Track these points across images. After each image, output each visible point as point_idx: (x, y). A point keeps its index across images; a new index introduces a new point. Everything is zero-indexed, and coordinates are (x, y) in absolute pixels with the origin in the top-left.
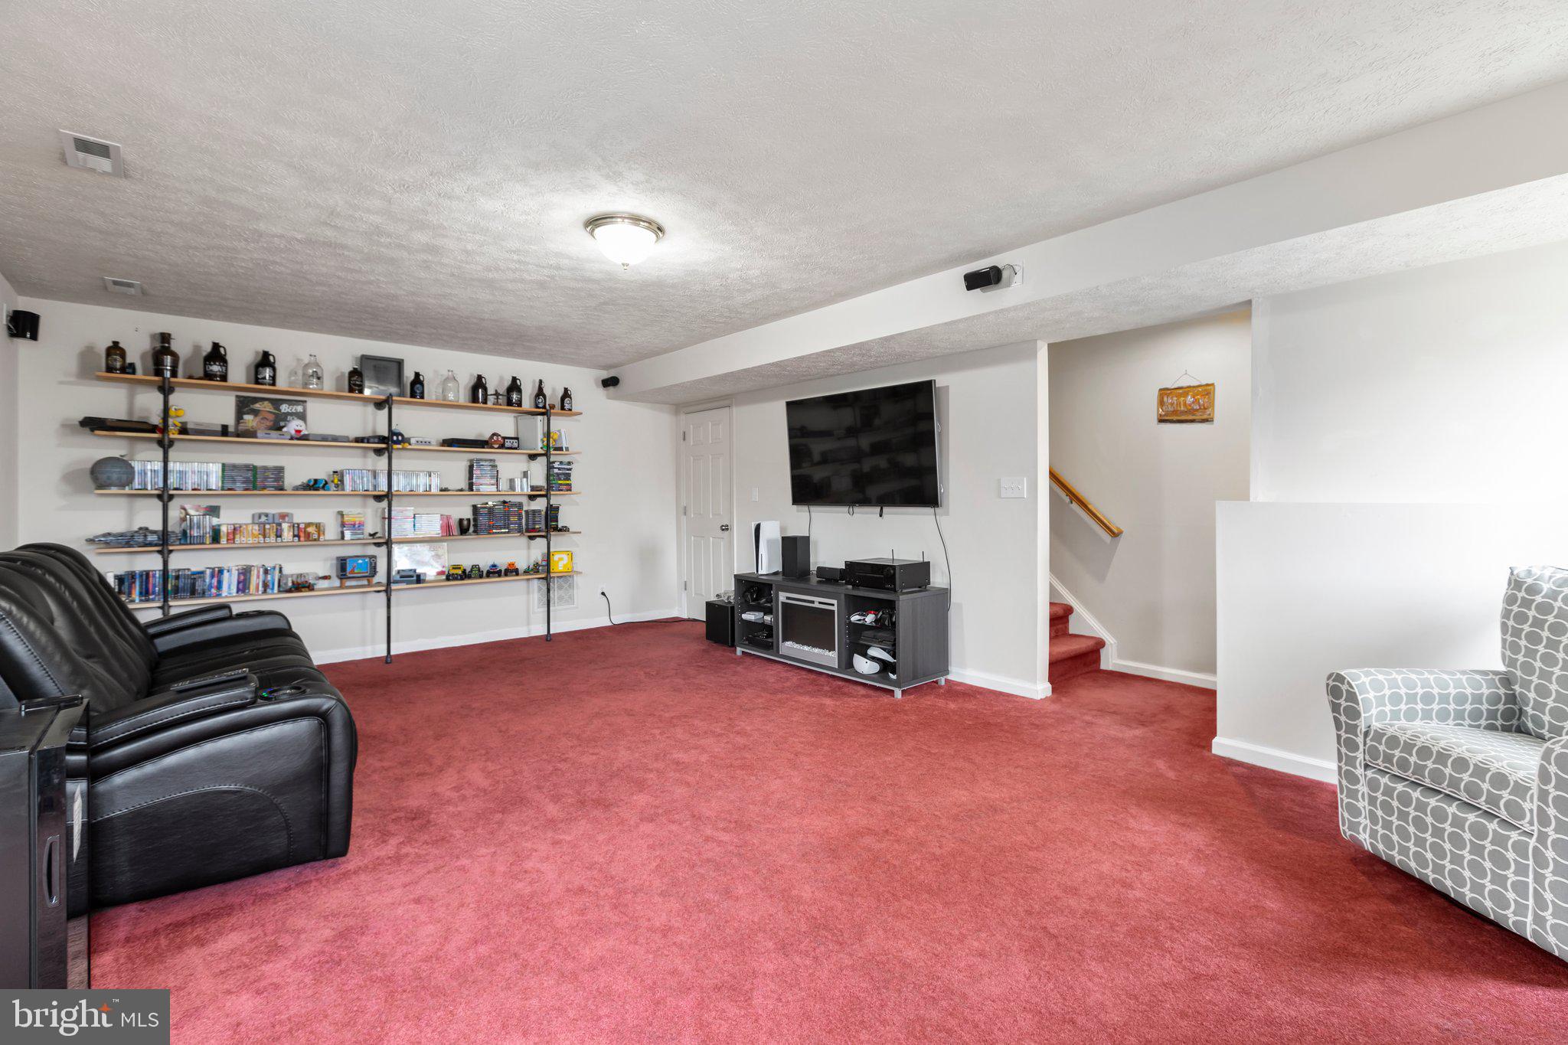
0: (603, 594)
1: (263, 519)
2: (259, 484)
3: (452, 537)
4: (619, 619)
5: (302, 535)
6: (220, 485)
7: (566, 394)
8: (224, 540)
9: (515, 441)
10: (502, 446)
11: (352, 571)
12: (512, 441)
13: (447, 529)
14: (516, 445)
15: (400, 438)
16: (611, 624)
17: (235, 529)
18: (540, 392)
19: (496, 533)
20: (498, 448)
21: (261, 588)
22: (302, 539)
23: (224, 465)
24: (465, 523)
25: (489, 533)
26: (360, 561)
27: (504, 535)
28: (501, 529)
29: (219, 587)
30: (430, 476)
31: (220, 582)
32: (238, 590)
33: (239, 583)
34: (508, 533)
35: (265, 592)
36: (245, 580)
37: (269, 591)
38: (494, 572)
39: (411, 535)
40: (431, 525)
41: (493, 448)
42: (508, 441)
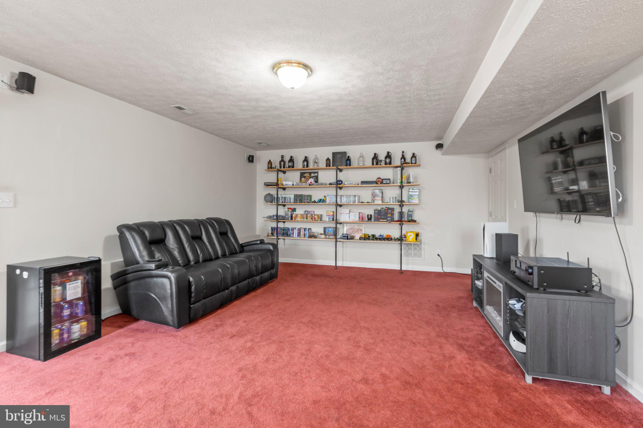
0: (438, 255)
1: (306, 212)
2: (303, 201)
3: (363, 222)
4: (447, 270)
5: (313, 218)
6: (294, 201)
7: (414, 156)
8: (293, 219)
9: (388, 180)
10: (382, 183)
11: (328, 233)
12: (386, 180)
13: (361, 219)
14: (388, 182)
15: (340, 182)
16: (442, 271)
17: (296, 216)
18: (403, 157)
19: (381, 221)
20: (380, 184)
21: (303, 236)
22: (313, 220)
23: (294, 195)
24: (369, 216)
25: (378, 221)
26: (330, 229)
27: (384, 222)
28: (384, 219)
29: (293, 234)
30: (355, 197)
31: (293, 232)
32: (298, 236)
33: (298, 233)
34: (387, 221)
35: (304, 237)
36: (299, 232)
37: (305, 237)
38: (381, 238)
39: (348, 221)
40: (354, 217)
41: (378, 184)
42: (385, 180)
